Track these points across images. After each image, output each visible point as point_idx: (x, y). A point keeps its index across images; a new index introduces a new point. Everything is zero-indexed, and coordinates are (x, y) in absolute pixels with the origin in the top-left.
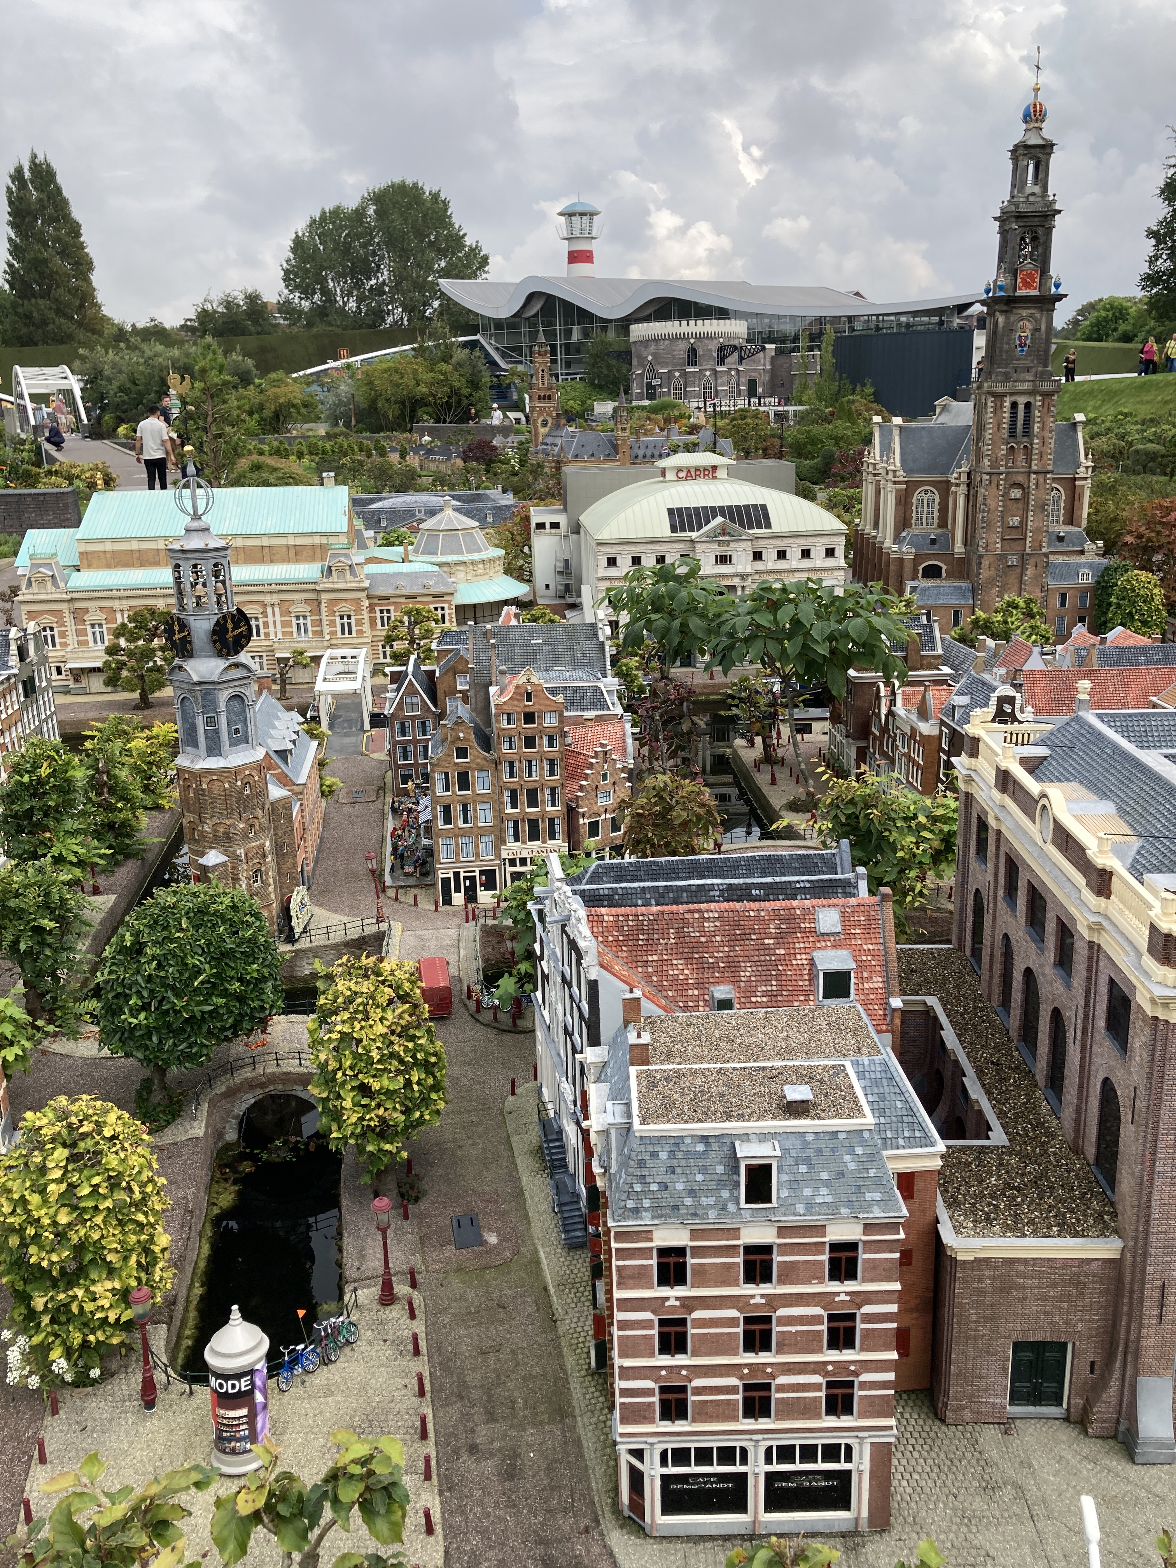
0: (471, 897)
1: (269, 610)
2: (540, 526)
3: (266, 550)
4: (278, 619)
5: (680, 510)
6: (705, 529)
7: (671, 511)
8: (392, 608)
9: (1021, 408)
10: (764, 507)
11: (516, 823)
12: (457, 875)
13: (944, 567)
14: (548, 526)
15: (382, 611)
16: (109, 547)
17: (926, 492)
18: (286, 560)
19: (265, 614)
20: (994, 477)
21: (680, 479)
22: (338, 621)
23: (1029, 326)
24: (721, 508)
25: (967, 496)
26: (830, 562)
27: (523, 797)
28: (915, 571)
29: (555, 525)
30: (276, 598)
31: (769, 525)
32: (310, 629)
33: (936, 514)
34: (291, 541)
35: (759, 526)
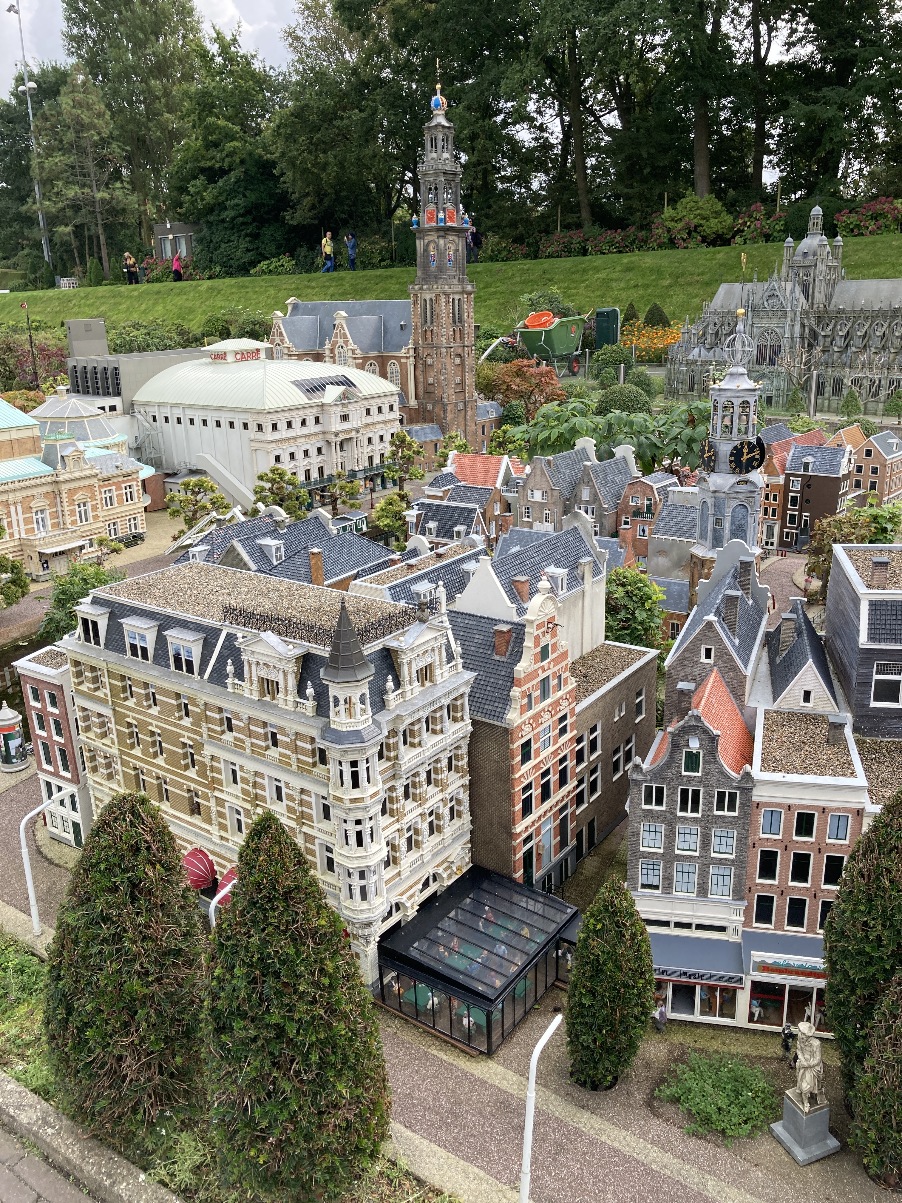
1: (12, 509)
4: (21, 517)
5: (298, 382)
7: (293, 384)
9: (457, 302)
10: (345, 377)
17: (371, 365)
19: (9, 515)
20: (448, 350)
21: (239, 361)
22: (77, 510)
23: (453, 248)
26: (391, 415)
29: (113, 408)
30: (19, 495)
32: (49, 522)
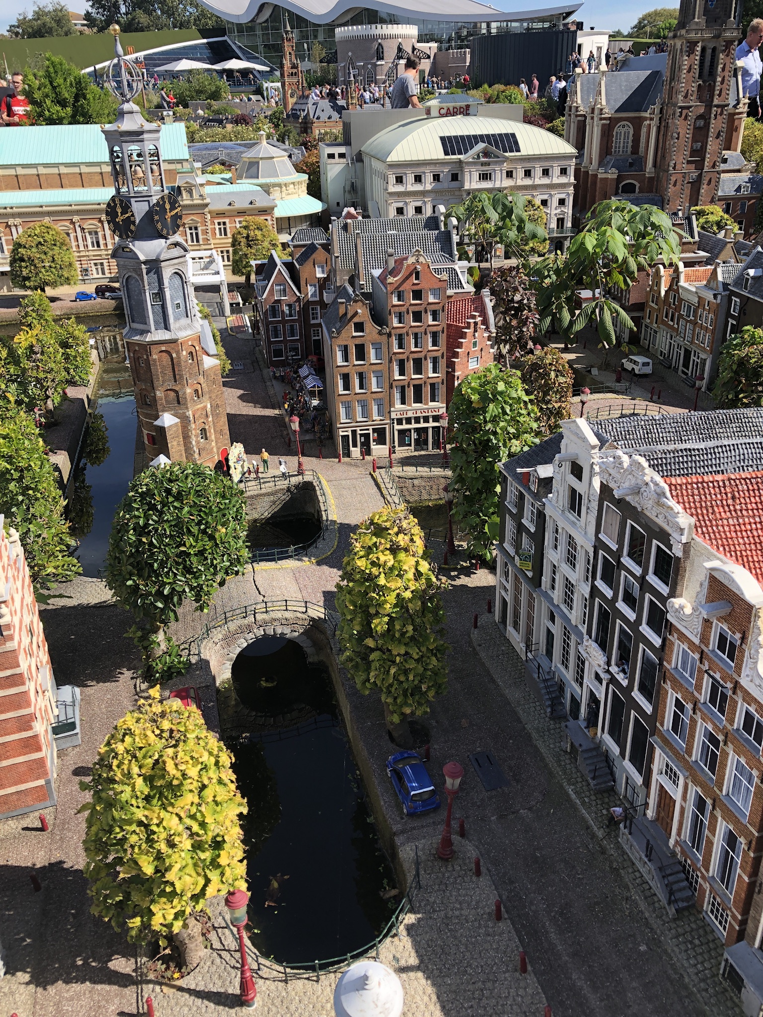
0: (366, 451)
2: (331, 156)
5: (449, 138)
6: (471, 153)
7: (442, 139)
8: (227, 221)
9: (709, 52)
10: (513, 135)
11: (403, 388)
12: (354, 432)
13: (638, 185)
14: (337, 156)
15: (219, 224)
17: (624, 126)
20: (685, 112)
21: (443, 116)
24: (481, 136)
25: (659, 128)
26: (563, 180)
27: (410, 366)
28: (617, 188)
29: (342, 156)
31: (518, 150)
33: (630, 144)
35: (511, 151)
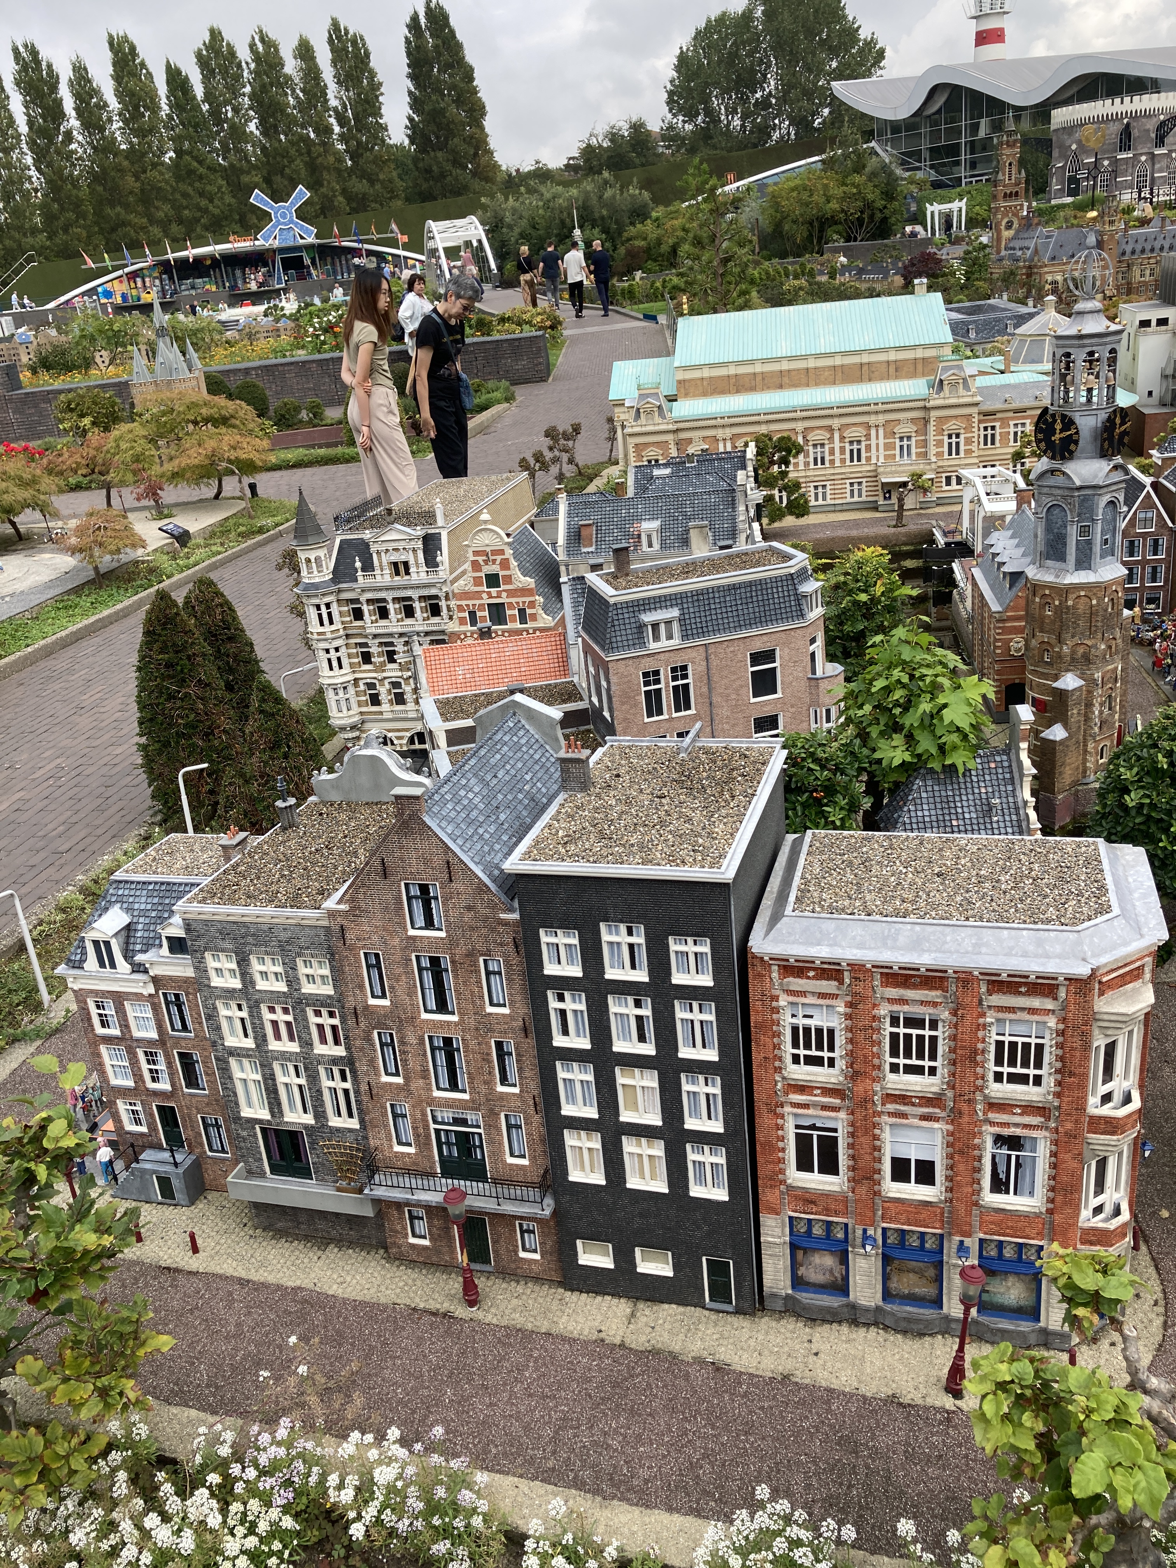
2: (1145, 324)
3: (865, 368)
4: (881, 441)
8: (997, 424)
14: (1153, 323)
15: (985, 428)
16: (706, 373)
18: (887, 377)
19: (868, 437)
22: (946, 440)
29: (1162, 322)
30: (881, 419)
32: (914, 450)
34: (892, 356)
